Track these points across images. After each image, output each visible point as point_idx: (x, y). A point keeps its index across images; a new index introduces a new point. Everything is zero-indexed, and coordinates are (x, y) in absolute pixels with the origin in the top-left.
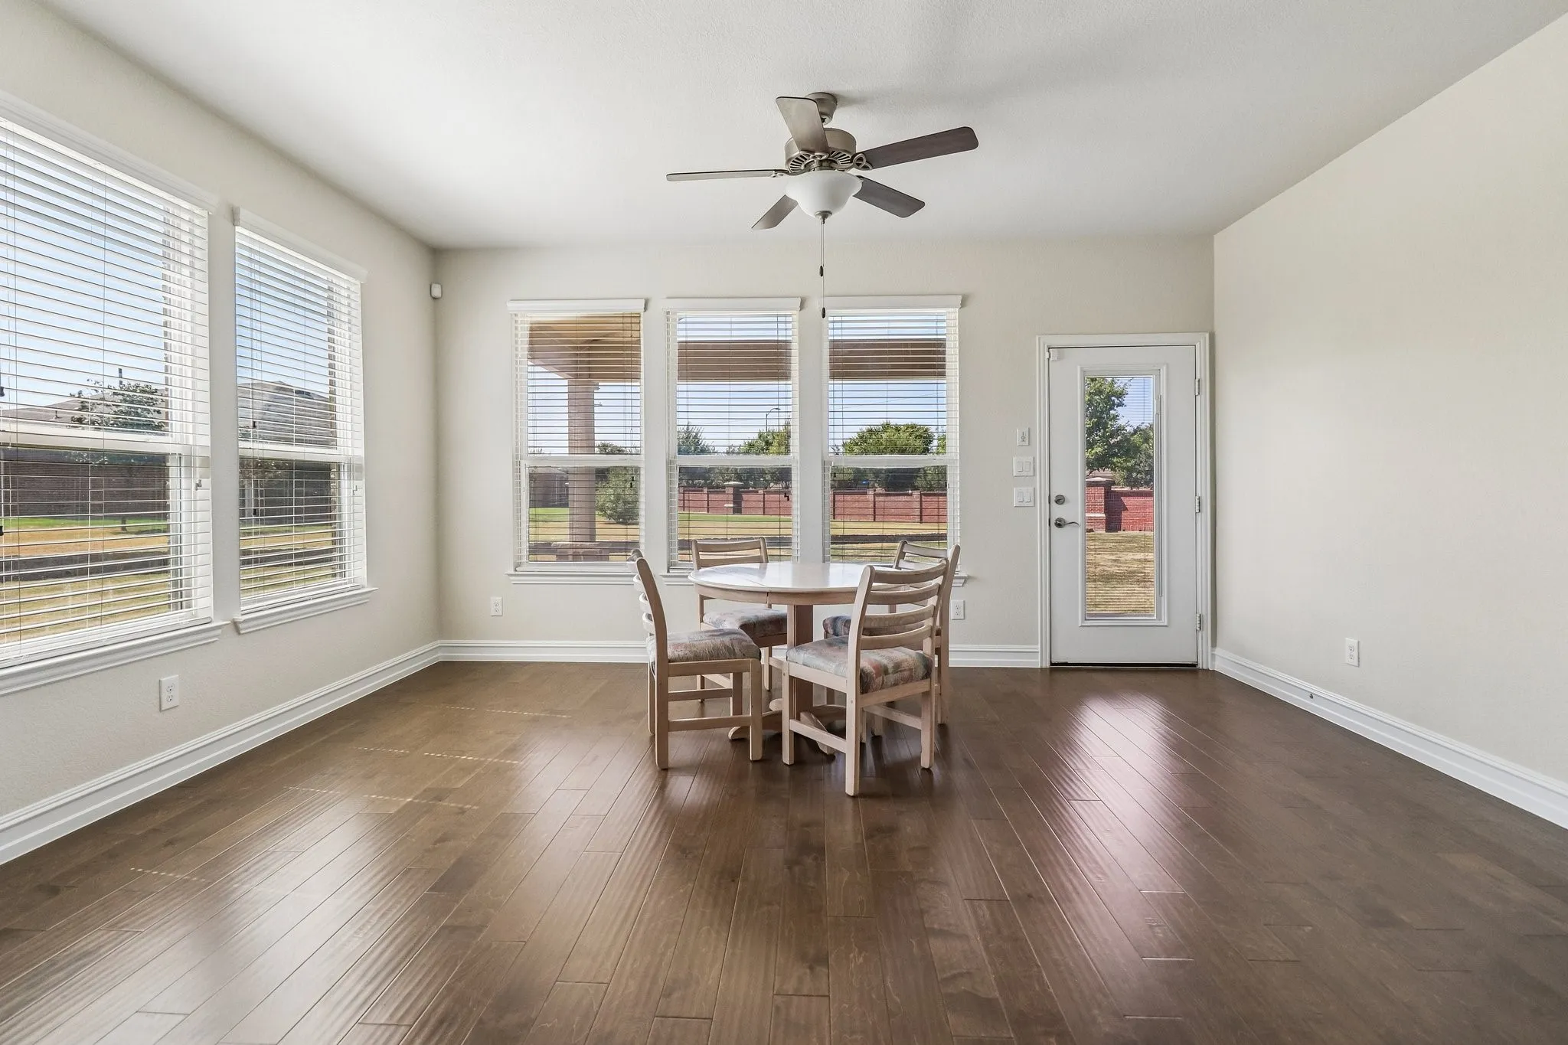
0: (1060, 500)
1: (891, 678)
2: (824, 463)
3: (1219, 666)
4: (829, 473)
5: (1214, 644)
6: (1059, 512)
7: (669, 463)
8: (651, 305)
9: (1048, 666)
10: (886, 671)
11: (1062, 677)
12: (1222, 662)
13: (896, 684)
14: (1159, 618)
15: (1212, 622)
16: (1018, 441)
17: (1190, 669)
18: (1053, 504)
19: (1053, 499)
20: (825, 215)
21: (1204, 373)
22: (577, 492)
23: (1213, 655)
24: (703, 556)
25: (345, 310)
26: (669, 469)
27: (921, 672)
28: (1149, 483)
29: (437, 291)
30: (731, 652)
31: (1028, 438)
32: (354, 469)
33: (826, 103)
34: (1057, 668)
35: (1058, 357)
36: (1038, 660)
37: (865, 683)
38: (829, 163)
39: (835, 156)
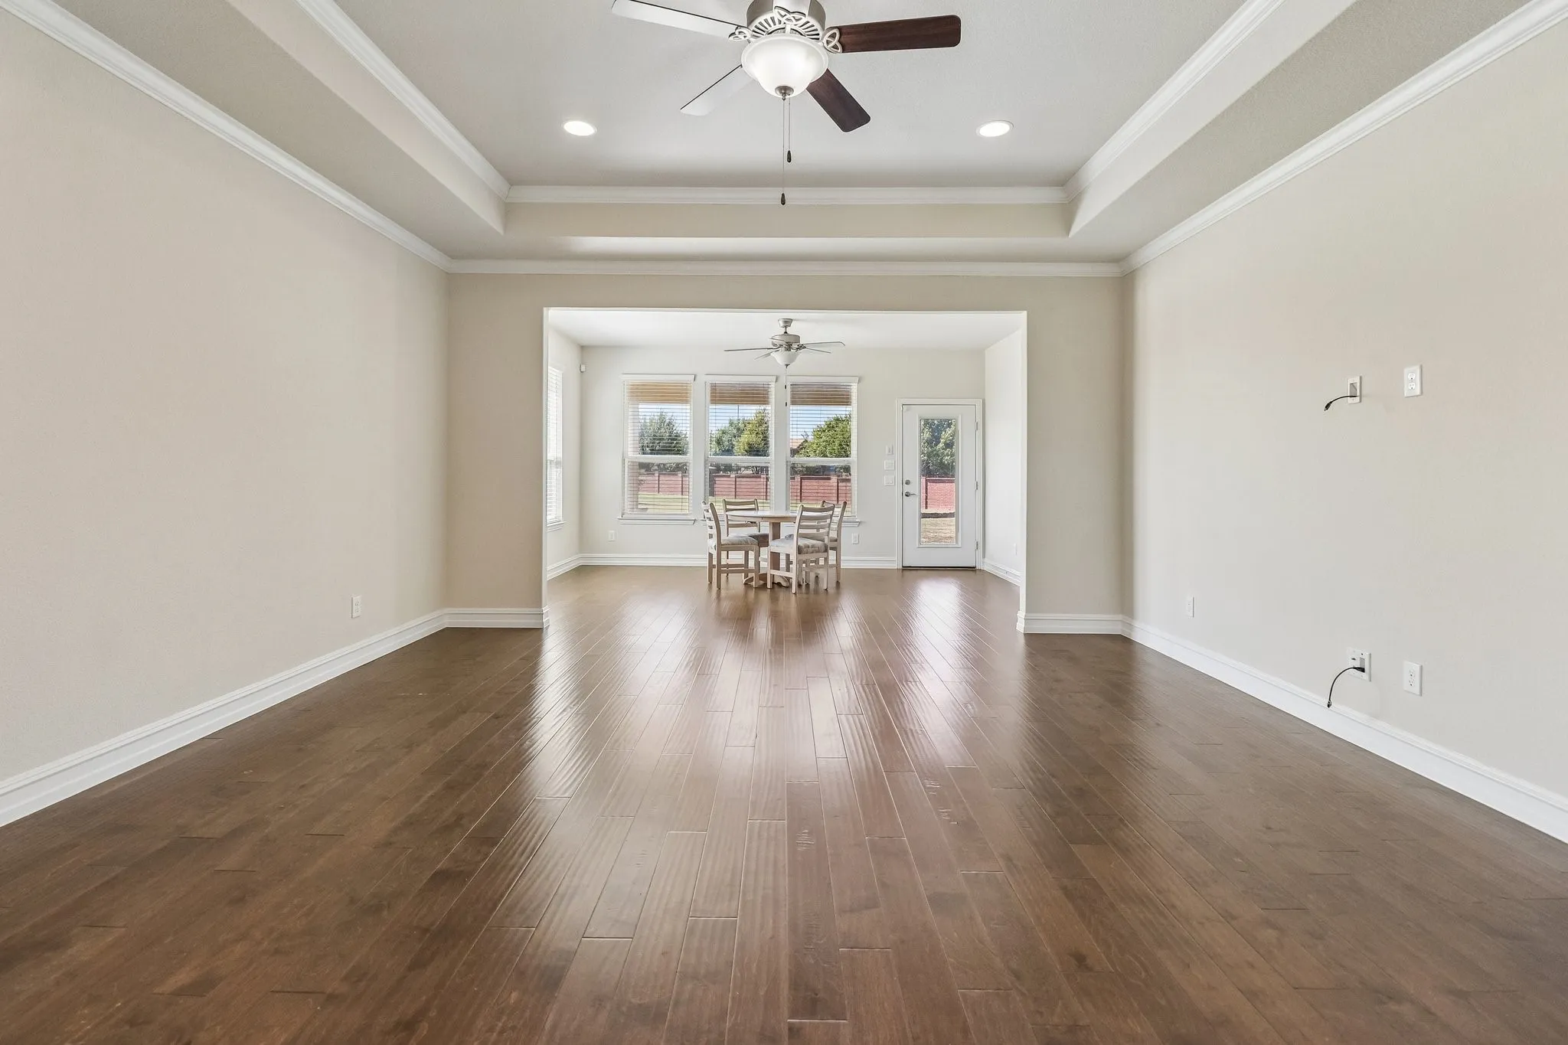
0: (908, 483)
1: (811, 550)
2: (787, 462)
3: (986, 568)
4: (789, 468)
5: (984, 557)
6: (907, 489)
7: (707, 460)
8: (697, 378)
9: (901, 567)
10: (808, 547)
11: (907, 573)
12: (986, 565)
13: (812, 553)
14: (957, 542)
15: (982, 545)
16: (887, 452)
17: (972, 569)
18: (904, 484)
19: (904, 482)
20: (787, 365)
21: (980, 420)
23: (983, 562)
24: (728, 507)
26: (705, 463)
27: (823, 549)
28: (953, 476)
29: (583, 369)
30: (747, 543)
31: (892, 452)
32: (557, 464)
33: (787, 323)
34: (906, 568)
35: (908, 410)
36: (896, 565)
37: (800, 550)
38: (789, 347)
39: (791, 344)
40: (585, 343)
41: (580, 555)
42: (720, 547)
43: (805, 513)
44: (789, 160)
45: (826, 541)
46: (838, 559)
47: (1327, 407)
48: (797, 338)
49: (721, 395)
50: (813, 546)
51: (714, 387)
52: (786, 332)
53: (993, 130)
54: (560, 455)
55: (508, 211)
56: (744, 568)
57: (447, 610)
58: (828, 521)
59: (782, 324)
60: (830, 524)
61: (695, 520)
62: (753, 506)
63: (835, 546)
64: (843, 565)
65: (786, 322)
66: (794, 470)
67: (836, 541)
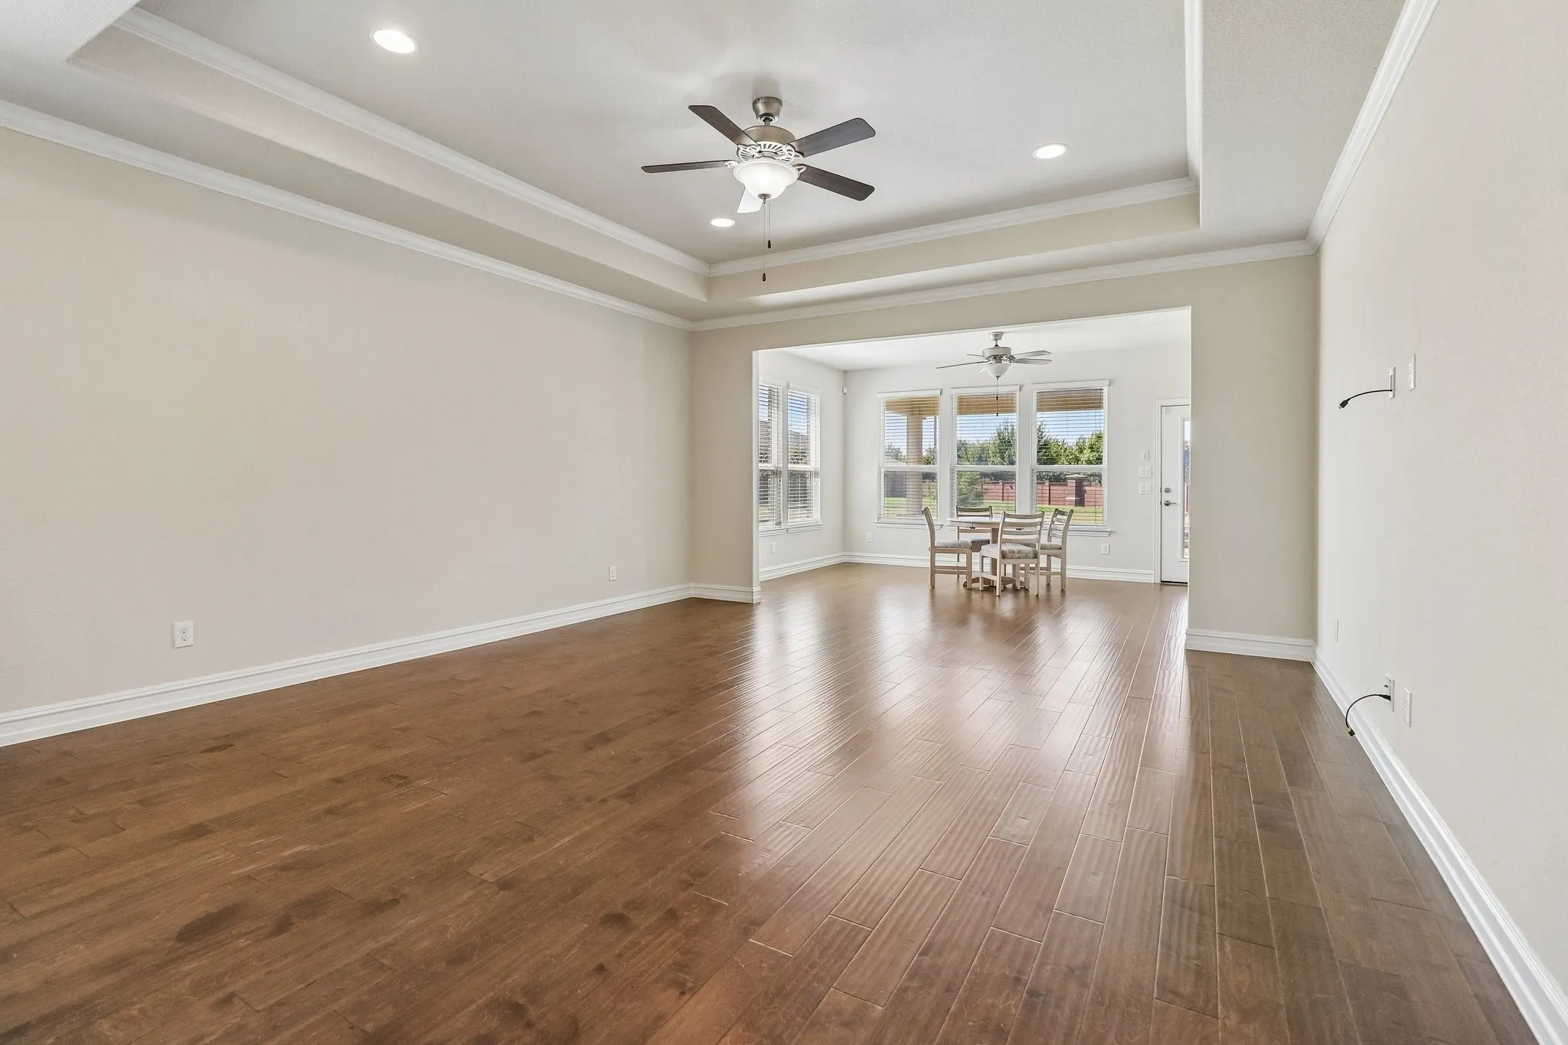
0: (1168, 491)
4: (1034, 476)
6: (1166, 497)
7: (952, 470)
8: (944, 392)
9: (1159, 582)
11: (1167, 588)
13: (1019, 558)
16: (1142, 458)
18: (1163, 492)
19: (1163, 489)
20: (998, 377)
22: (911, 486)
25: (814, 405)
26: (952, 473)
29: (845, 391)
30: (960, 546)
31: (1148, 456)
32: (816, 474)
33: (998, 336)
34: (1164, 583)
35: (1167, 412)
36: (1154, 579)
37: (1004, 555)
38: (997, 358)
39: (999, 356)
40: (845, 368)
41: (844, 553)
42: (935, 550)
43: (1007, 520)
44: (769, 247)
45: (1037, 548)
46: (1063, 568)
47: (1344, 404)
48: (1008, 349)
49: (968, 406)
50: (1019, 552)
51: (961, 399)
52: (997, 345)
53: (1051, 152)
54: (818, 466)
55: (710, 283)
56: (957, 571)
57: (692, 585)
58: (1039, 527)
59: (992, 337)
60: (1040, 531)
61: (942, 525)
62: (988, 513)
63: (1059, 551)
64: (1069, 574)
65: (996, 335)
66: (1041, 478)
67: (1061, 549)
